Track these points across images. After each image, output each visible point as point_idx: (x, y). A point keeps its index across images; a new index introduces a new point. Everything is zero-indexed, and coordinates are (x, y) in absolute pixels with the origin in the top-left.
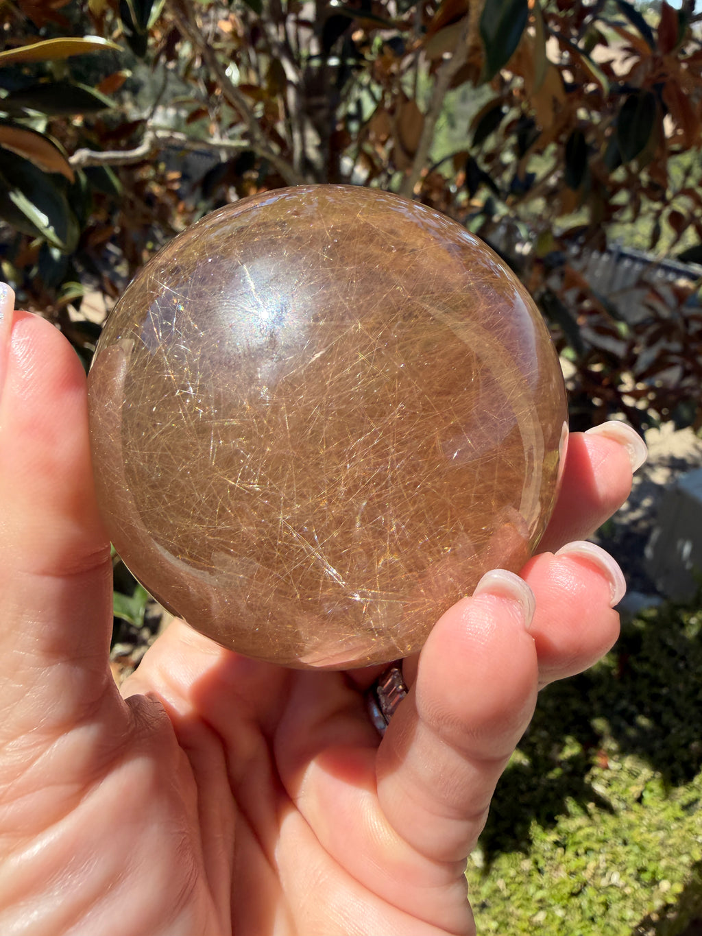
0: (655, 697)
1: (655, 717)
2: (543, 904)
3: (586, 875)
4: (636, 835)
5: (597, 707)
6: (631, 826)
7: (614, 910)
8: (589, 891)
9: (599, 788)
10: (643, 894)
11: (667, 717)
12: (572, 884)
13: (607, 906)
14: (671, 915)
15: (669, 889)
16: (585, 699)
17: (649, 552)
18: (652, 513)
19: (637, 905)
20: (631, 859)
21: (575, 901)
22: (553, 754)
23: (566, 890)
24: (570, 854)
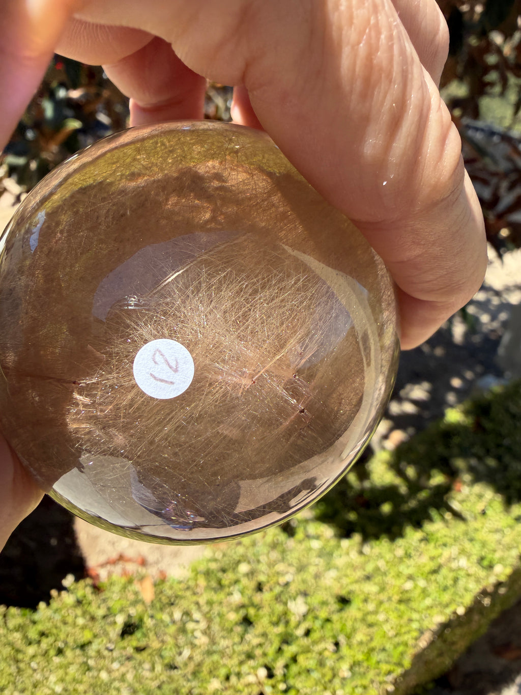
0: (499, 446)
1: (499, 458)
2: (410, 578)
3: (441, 561)
4: (482, 535)
5: (456, 450)
6: (476, 530)
7: (461, 583)
8: (444, 571)
9: (455, 505)
10: (482, 573)
11: (507, 459)
12: (432, 565)
13: (456, 580)
14: (502, 591)
15: (502, 572)
16: (448, 446)
17: (501, 351)
18: (505, 324)
20: (475, 550)
21: (433, 577)
22: (423, 481)
23: (427, 569)
24: (432, 545)
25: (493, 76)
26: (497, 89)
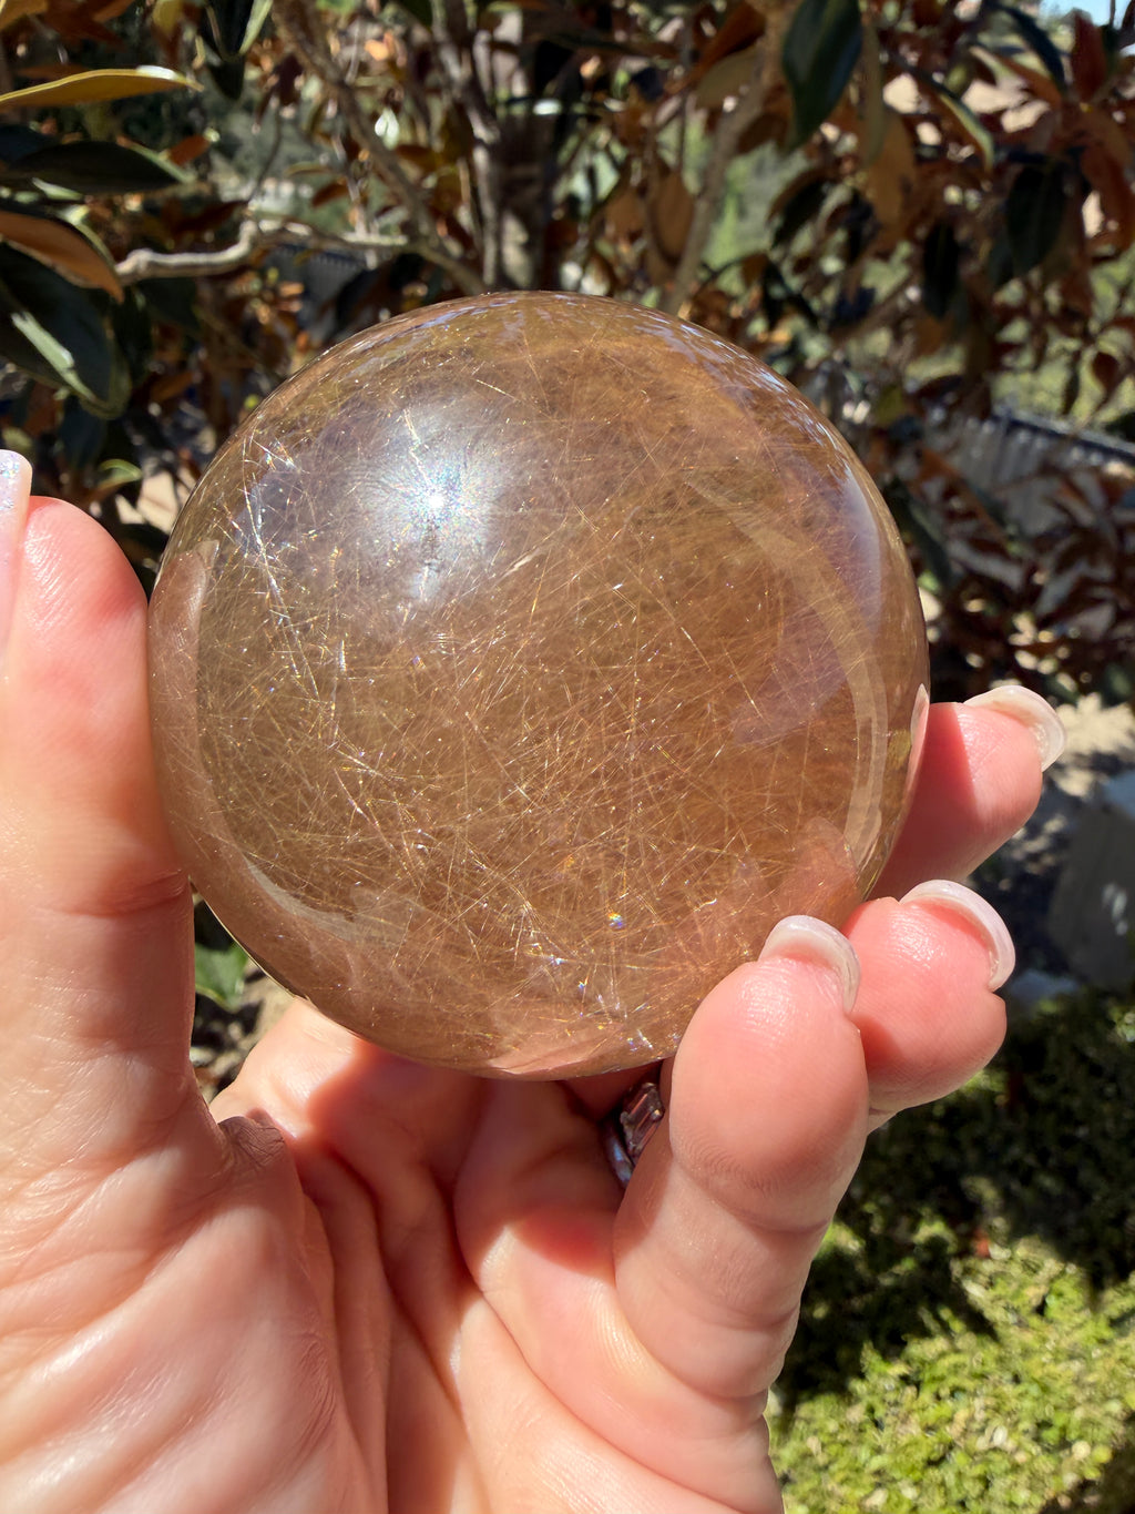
0: (1067, 1142)
1: (1065, 1174)
2: (882, 1479)
3: (952, 1432)
4: (1035, 1367)
5: (972, 1156)
6: (1026, 1353)
7: (998, 1488)
8: (958, 1458)
9: (975, 1291)
10: (1045, 1464)
11: (1086, 1175)
12: (929, 1445)
13: (986, 1481)
14: (1091, 1499)
15: (1089, 1457)
16: (954, 1143)
18: (1062, 841)
19: (1036, 1481)
20: (1027, 1406)
21: (934, 1473)
22: (901, 1233)
23: (920, 1455)
24: (926, 1396)
25: (1017, 331)
26: (1027, 359)
